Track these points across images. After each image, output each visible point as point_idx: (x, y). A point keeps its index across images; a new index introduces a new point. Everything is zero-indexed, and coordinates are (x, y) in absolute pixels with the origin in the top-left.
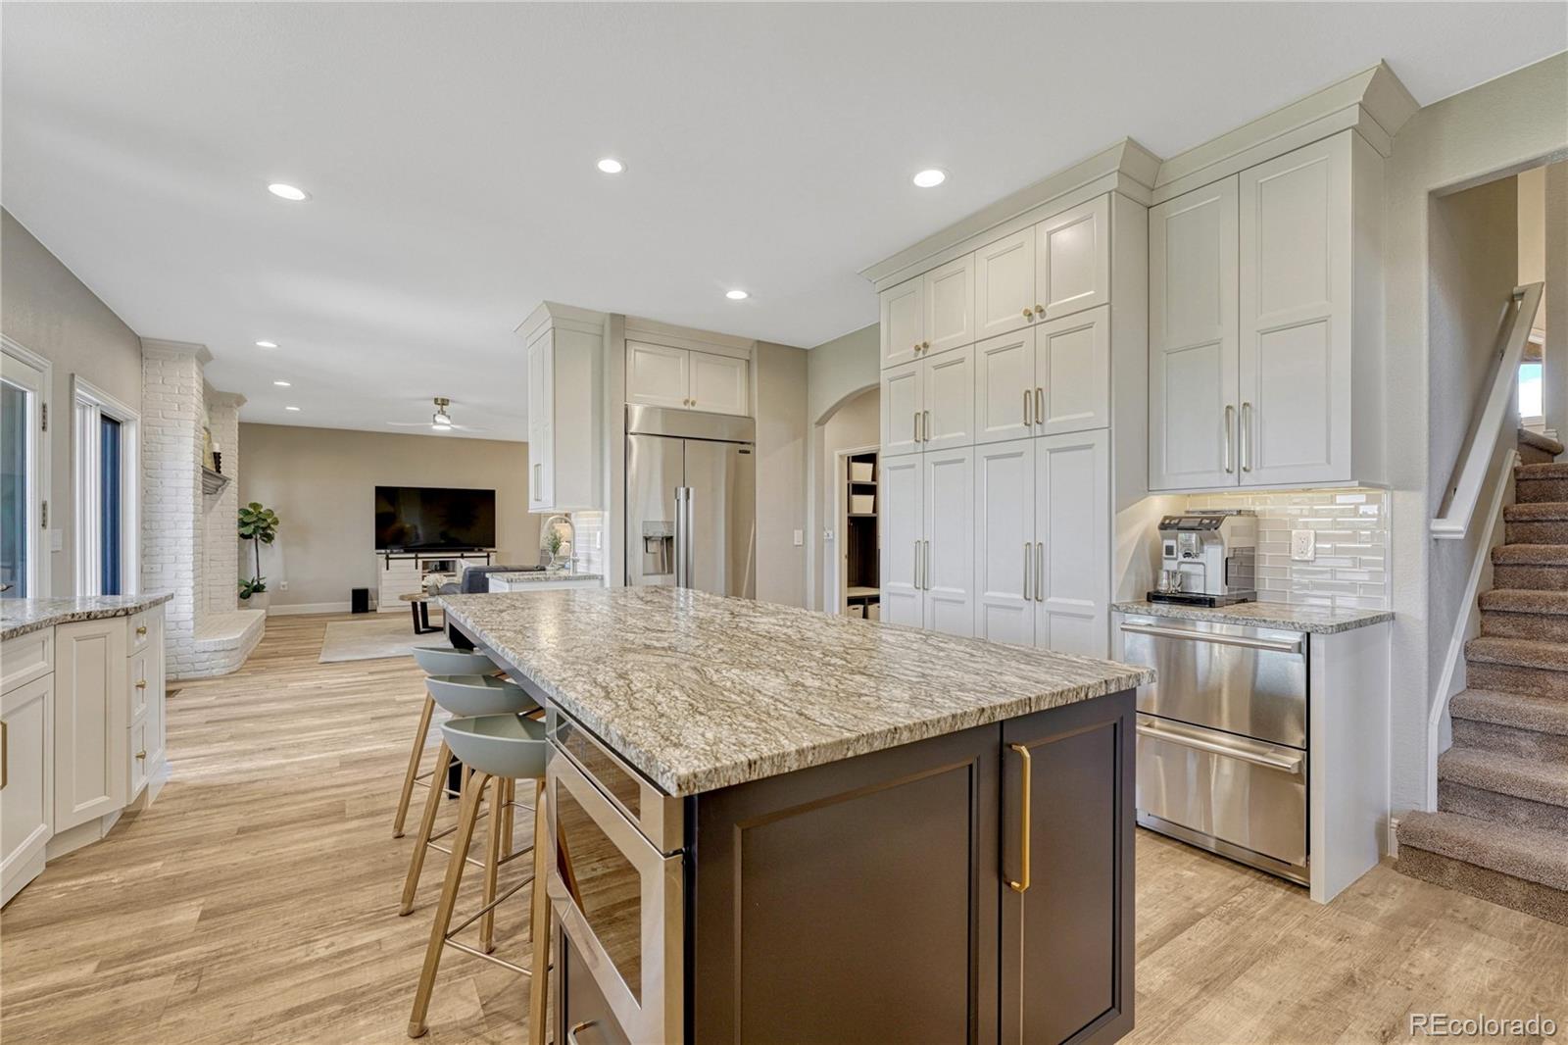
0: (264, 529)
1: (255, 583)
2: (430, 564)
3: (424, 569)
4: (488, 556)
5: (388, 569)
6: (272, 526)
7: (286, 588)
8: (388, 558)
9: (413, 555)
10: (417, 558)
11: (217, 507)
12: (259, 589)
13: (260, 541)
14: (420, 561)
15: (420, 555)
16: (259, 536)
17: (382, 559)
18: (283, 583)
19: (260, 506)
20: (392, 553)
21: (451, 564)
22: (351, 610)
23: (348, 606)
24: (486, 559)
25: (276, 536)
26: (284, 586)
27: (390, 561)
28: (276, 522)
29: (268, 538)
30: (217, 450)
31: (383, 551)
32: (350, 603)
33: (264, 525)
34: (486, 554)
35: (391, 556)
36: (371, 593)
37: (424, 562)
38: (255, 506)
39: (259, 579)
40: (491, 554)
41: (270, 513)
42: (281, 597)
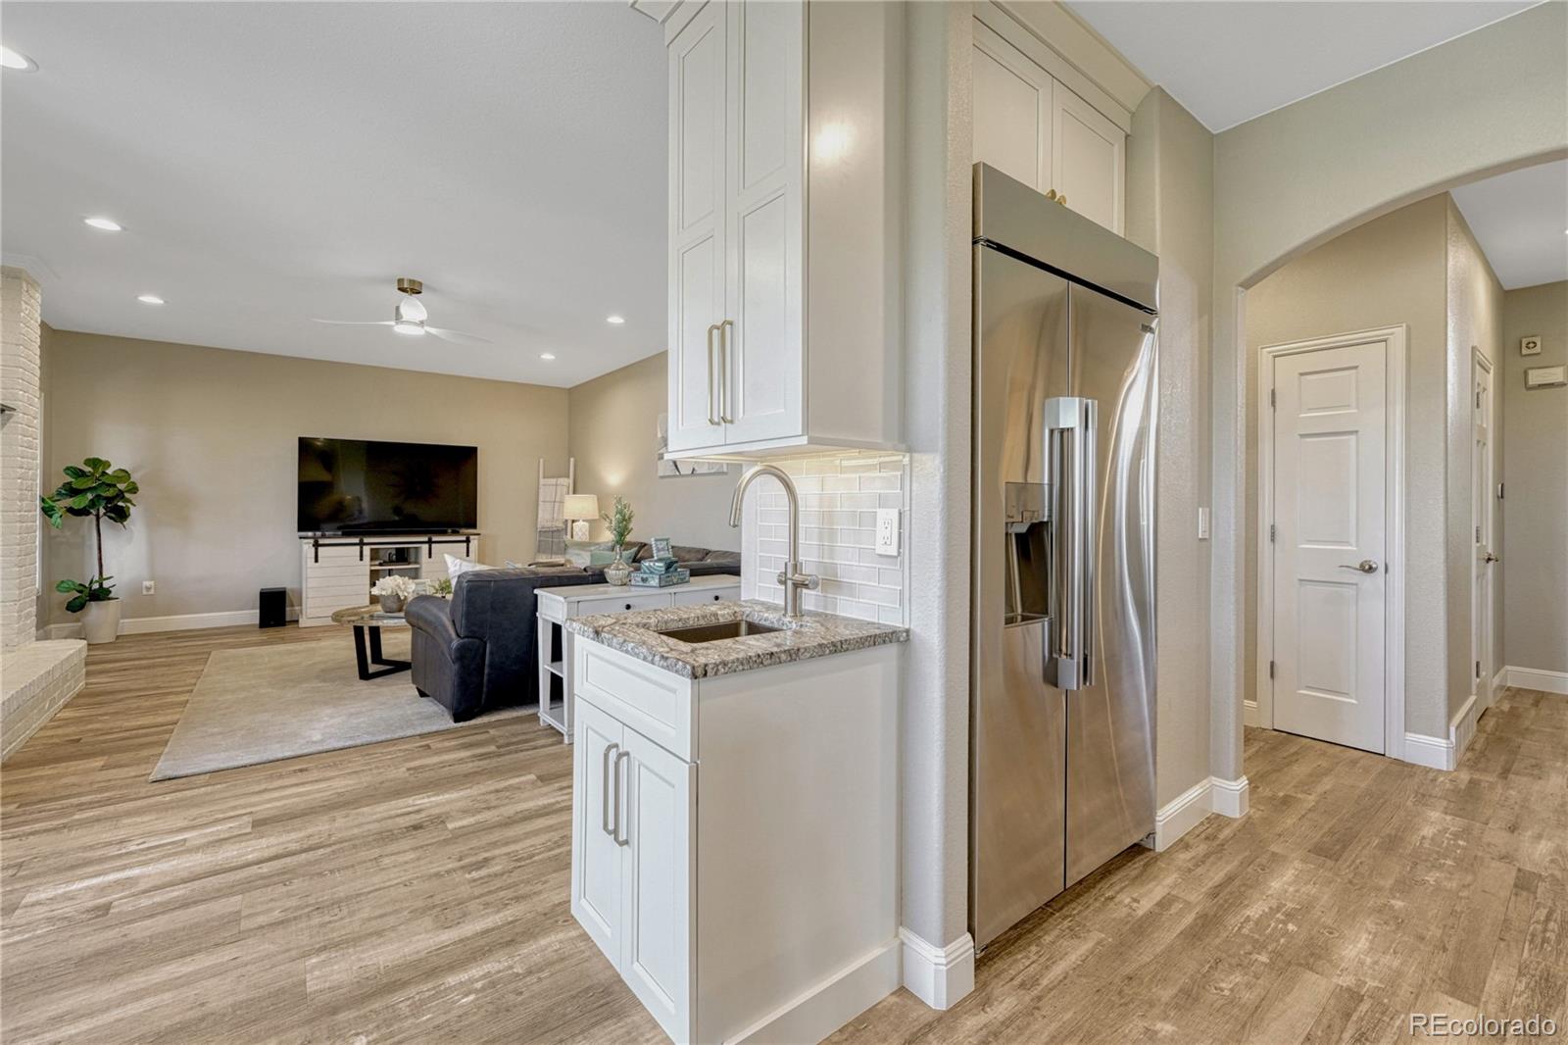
0: (109, 500)
1: (96, 586)
2: (381, 553)
3: (372, 559)
4: (468, 541)
5: (316, 561)
6: (127, 495)
7: (152, 592)
8: (316, 545)
9: (357, 540)
10: (361, 544)
12: (101, 594)
13: (104, 520)
14: (367, 550)
15: (366, 540)
16: (102, 511)
17: (308, 547)
18: (147, 583)
19: (108, 464)
20: (323, 536)
21: (412, 552)
22: (258, 622)
23: (253, 615)
24: (465, 544)
25: (132, 510)
26: (148, 589)
27: (320, 549)
28: (134, 489)
29: (120, 515)
31: (310, 534)
32: (258, 611)
33: (110, 493)
34: (464, 538)
35: (321, 541)
36: (290, 595)
37: (372, 550)
38: (95, 463)
39: (101, 578)
40: (472, 537)
41: (124, 474)
42: (144, 603)
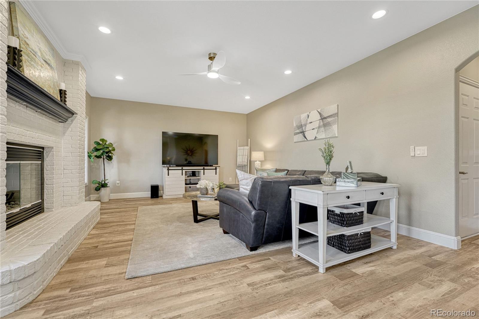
0: (107, 153)
1: (103, 182)
2: (187, 173)
3: (186, 175)
4: (216, 169)
5: (168, 175)
6: (112, 152)
7: (119, 185)
8: (168, 170)
9: (181, 168)
10: (182, 169)
11: (68, 133)
12: (104, 185)
13: (105, 160)
14: (184, 171)
15: (184, 168)
16: (105, 157)
17: (165, 170)
18: (118, 182)
19: (106, 141)
20: (170, 166)
21: (197, 172)
22: (150, 196)
23: (148, 194)
24: (215, 170)
25: (114, 157)
26: (118, 184)
27: (169, 171)
28: (114, 150)
29: (110, 158)
30: (63, 88)
31: (166, 166)
32: (150, 192)
33: (107, 150)
34: (215, 168)
35: (170, 168)
36: (160, 188)
37: (185, 171)
38: (103, 140)
39: (105, 180)
40: (217, 168)
41: (111, 144)
42: (117, 189)
